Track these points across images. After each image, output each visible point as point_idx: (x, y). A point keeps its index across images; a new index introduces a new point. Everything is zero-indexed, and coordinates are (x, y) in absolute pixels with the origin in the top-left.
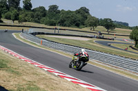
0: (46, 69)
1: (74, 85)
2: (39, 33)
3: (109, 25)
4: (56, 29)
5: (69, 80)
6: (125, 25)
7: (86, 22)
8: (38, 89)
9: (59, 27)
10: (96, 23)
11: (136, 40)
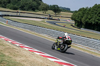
0: (10, 42)
1: (31, 52)
2: (5, 15)
3: (56, 9)
4: (18, 12)
5: (27, 49)
6: (68, 10)
7: (40, 7)
8: (4, 55)
9: (20, 11)
10: (47, 8)
11: (75, 21)
